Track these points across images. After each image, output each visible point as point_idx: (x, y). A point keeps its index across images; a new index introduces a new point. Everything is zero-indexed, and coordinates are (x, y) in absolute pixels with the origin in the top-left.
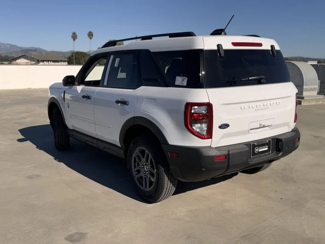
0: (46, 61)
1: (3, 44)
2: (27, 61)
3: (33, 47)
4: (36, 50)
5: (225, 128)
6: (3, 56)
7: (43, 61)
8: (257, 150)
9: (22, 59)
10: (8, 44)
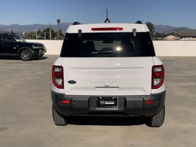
0: (187, 37)
1: (162, 25)
2: (174, 37)
3: (182, 27)
4: (184, 29)
5: (72, 83)
6: (161, 34)
7: (185, 37)
8: (102, 102)
9: (171, 36)
10: (165, 26)
